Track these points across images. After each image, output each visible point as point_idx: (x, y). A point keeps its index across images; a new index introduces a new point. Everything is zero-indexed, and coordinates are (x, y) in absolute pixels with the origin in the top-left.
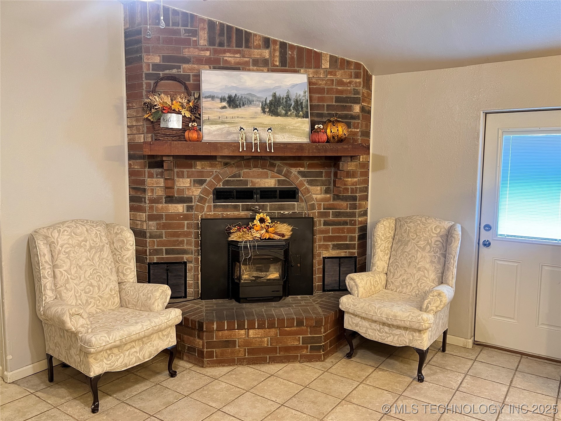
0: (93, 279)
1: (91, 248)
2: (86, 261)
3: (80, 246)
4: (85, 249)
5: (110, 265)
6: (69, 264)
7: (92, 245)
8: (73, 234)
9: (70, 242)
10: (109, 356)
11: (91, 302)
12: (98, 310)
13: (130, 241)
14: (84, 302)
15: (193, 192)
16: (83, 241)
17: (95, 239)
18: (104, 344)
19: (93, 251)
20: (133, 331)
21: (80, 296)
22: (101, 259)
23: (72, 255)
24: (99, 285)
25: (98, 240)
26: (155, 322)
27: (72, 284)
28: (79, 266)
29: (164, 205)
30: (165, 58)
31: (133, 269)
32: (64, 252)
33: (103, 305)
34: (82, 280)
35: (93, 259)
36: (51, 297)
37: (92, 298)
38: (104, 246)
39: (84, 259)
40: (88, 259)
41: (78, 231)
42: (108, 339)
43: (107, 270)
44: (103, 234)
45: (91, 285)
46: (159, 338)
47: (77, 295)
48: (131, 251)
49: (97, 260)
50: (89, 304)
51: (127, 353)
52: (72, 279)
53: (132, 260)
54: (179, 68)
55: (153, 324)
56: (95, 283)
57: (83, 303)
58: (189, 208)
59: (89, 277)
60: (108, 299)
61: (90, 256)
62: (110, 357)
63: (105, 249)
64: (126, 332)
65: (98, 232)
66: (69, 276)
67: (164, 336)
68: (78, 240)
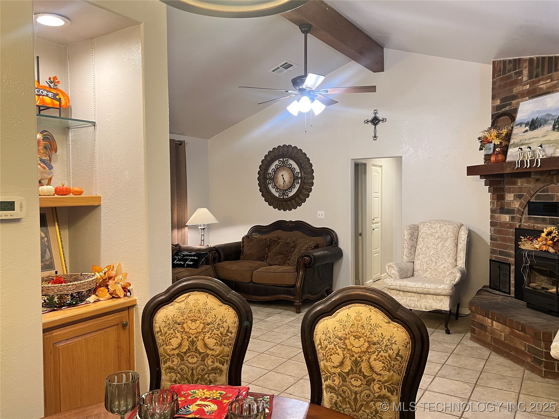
0: (434, 257)
1: (439, 237)
2: (433, 245)
3: (432, 235)
4: (434, 237)
6: (422, 244)
7: (440, 236)
8: (430, 227)
9: (427, 232)
11: (428, 270)
12: (432, 277)
14: (425, 269)
15: (515, 205)
17: (443, 233)
19: (439, 240)
21: (423, 265)
22: (443, 246)
23: (426, 239)
24: (436, 262)
25: (445, 234)
27: (420, 257)
28: (428, 247)
29: (499, 215)
30: (502, 100)
32: (422, 237)
33: (436, 275)
34: (427, 255)
35: (437, 245)
37: (430, 268)
38: (448, 238)
40: (434, 244)
46: (433, 299)
47: (422, 264)
49: (440, 245)
50: (427, 272)
52: (422, 254)
56: (434, 260)
57: (423, 269)
58: (513, 218)
59: (431, 255)
60: (440, 273)
61: (436, 243)
63: (448, 240)
65: (447, 229)
66: (421, 252)
67: (437, 299)
68: (432, 231)
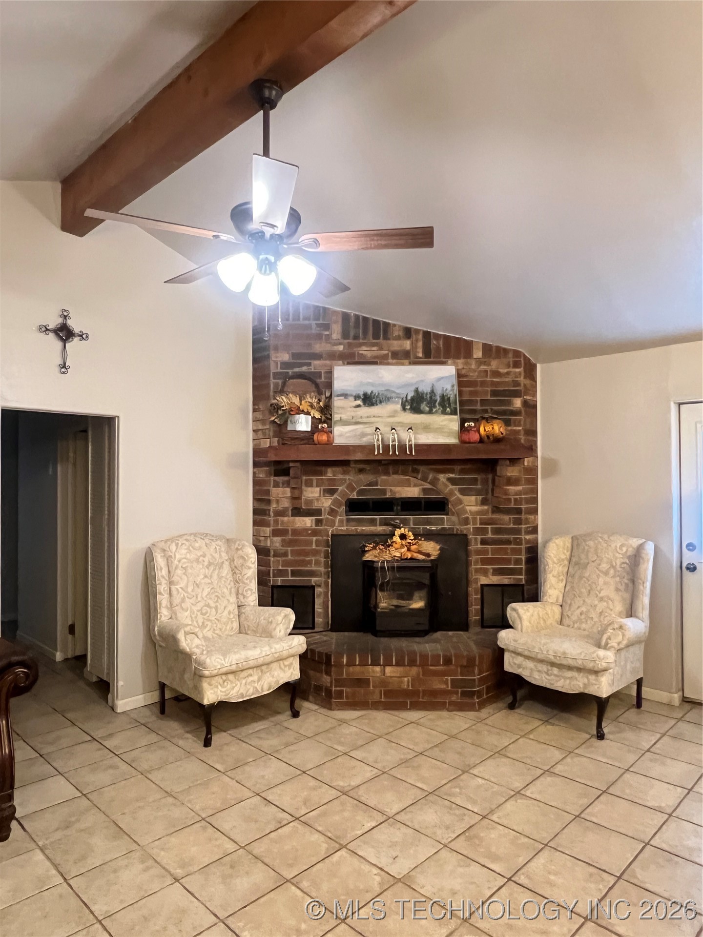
1: (210, 564)
3: (197, 561)
4: (203, 565)
5: (229, 584)
6: (185, 581)
7: (211, 561)
10: (224, 682)
11: (207, 625)
13: (251, 558)
14: (201, 624)
15: (323, 503)
16: (201, 556)
17: (214, 554)
18: (219, 667)
19: (212, 568)
20: (251, 656)
23: (190, 571)
26: (275, 648)
27: (188, 604)
29: (292, 518)
30: (294, 356)
31: (254, 591)
32: (182, 567)
33: (221, 629)
36: (165, 616)
38: (223, 563)
39: (202, 577)
41: (197, 545)
42: (223, 662)
43: (225, 590)
44: (223, 549)
45: (208, 606)
46: (280, 668)
47: (193, 616)
48: (252, 570)
50: (206, 627)
51: (244, 681)
52: (188, 598)
53: (253, 581)
54: (310, 364)
55: (273, 650)
57: (198, 625)
58: (319, 522)
59: (206, 596)
60: (226, 624)
62: (226, 684)
63: (224, 566)
64: (243, 657)
65: (218, 548)
66: (186, 595)
67: (285, 666)
68: (196, 555)
